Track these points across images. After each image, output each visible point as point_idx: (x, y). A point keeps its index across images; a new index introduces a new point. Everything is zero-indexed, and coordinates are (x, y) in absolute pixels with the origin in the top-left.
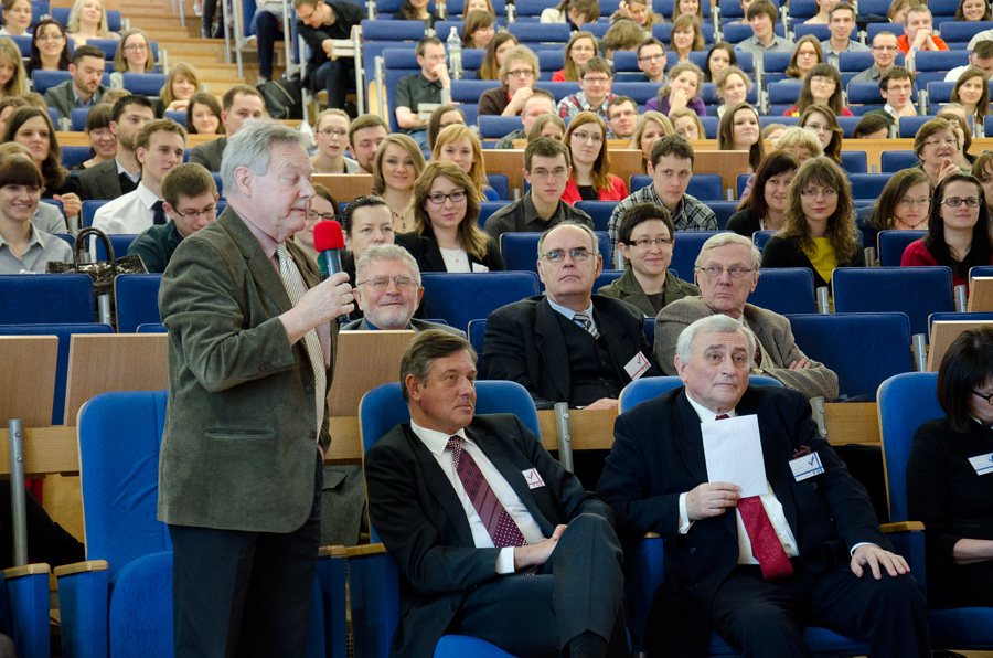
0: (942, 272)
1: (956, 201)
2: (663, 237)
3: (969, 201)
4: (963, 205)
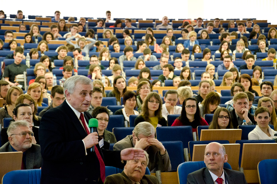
0: (189, 128)
1: (189, 106)
2: (106, 119)
3: (193, 106)
4: (192, 108)
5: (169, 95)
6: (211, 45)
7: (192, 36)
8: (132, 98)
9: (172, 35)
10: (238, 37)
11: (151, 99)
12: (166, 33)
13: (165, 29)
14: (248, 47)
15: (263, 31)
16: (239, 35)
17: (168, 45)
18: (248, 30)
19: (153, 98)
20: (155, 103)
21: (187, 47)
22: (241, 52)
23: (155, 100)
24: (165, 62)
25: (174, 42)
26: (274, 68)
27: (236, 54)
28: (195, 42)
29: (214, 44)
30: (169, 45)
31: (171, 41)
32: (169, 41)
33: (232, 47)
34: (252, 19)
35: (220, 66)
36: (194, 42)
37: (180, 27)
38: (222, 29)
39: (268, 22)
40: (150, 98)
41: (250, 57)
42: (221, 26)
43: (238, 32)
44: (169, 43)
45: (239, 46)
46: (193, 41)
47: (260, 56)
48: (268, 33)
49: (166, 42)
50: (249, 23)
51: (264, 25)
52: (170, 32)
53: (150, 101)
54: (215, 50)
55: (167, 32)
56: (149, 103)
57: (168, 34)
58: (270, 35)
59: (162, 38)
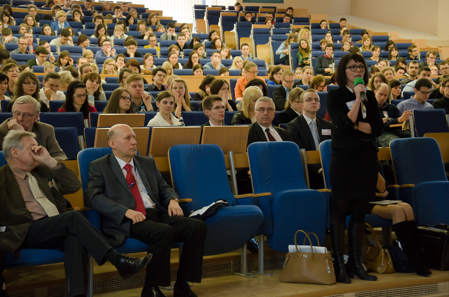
5: (51, 80)
6: (84, 28)
7: (61, 16)
8: (4, 81)
9: (35, 14)
10: (115, 21)
11: (26, 81)
12: (28, 12)
13: (27, 8)
14: (126, 32)
15: (141, 16)
16: (115, 19)
17: (31, 26)
18: (124, 14)
19: (29, 79)
20: (32, 85)
21: (55, 30)
22: (119, 38)
23: (32, 81)
24: (23, 44)
25: (39, 23)
26: (157, 57)
27: (114, 40)
28: (65, 24)
29: (87, 28)
30: (33, 26)
31: (35, 21)
32: (33, 21)
33: (110, 32)
34: (128, 3)
35: (98, 52)
36: (63, 24)
37: (43, 7)
38: (94, 12)
39: (145, 7)
40: (24, 79)
41: (131, 44)
42: (93, 8)
43: (114, 16)
44: (33, 24)
45: (118, 31)
46: (62, 22)
47: (142, 44)
48: (148, 19)
49: (29, 22)
50: (124, 7)
51: (141, 10)
52: (32, 11)
53: (25, 83)
54: (91, 35)
55: (29, 10)
56: (24, 85)
57: (30, 13)
58: (150, 21)
59: (24, 18)
